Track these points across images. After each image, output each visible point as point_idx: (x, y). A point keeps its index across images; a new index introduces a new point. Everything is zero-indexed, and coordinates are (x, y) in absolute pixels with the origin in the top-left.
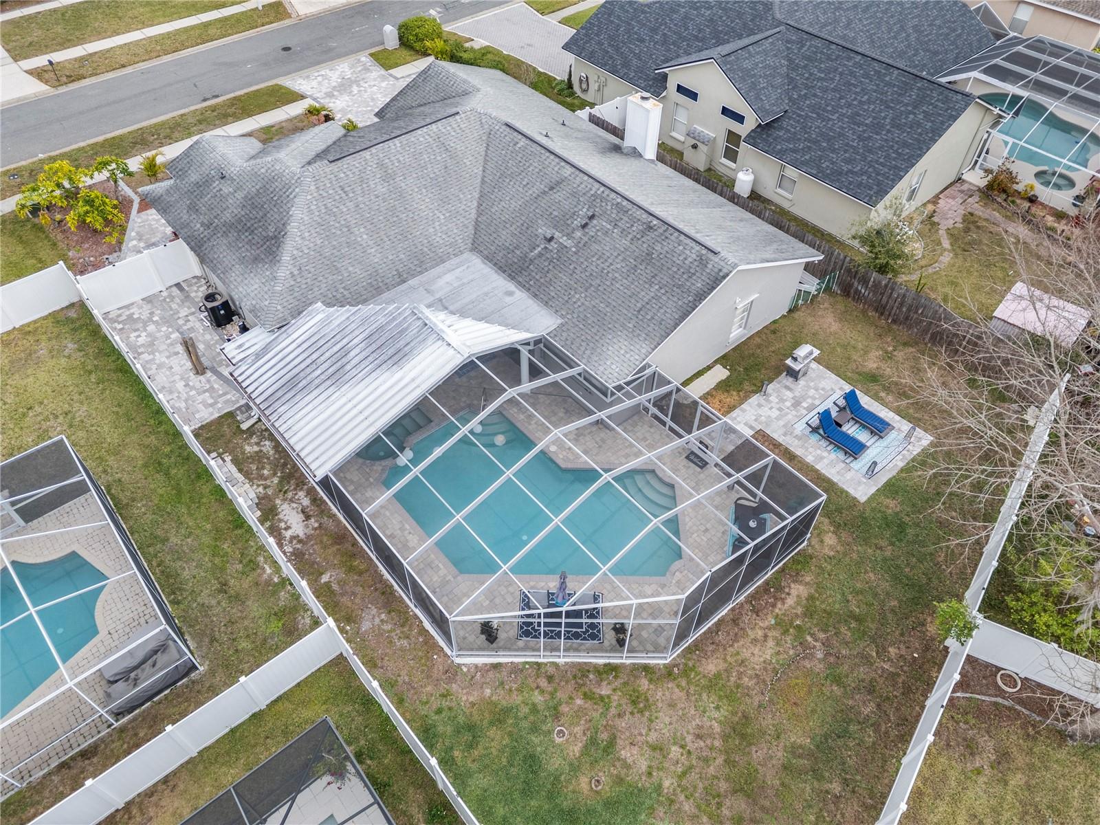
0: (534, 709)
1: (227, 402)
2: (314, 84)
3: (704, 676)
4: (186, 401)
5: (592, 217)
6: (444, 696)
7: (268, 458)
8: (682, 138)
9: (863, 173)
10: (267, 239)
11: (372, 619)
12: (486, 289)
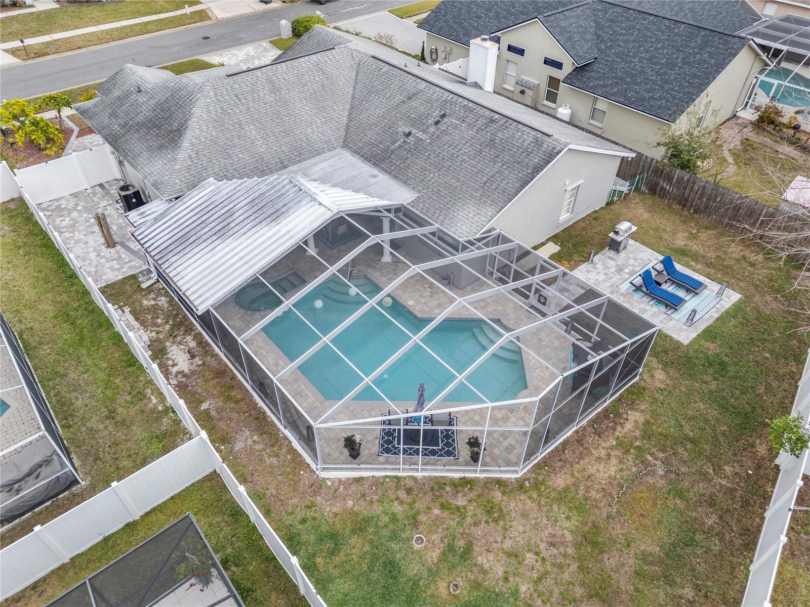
0: (394, 518)
1: (131, 267)
2: (225, 58)
3: (554, 490)
4: (96, 266)
5: (444, 116)
6: (309, 507)
7: (162, 310)
8: (512, 89)
9: (661, 98)
10: (172, 132)
11: (245, 440)
12: (354, 173)
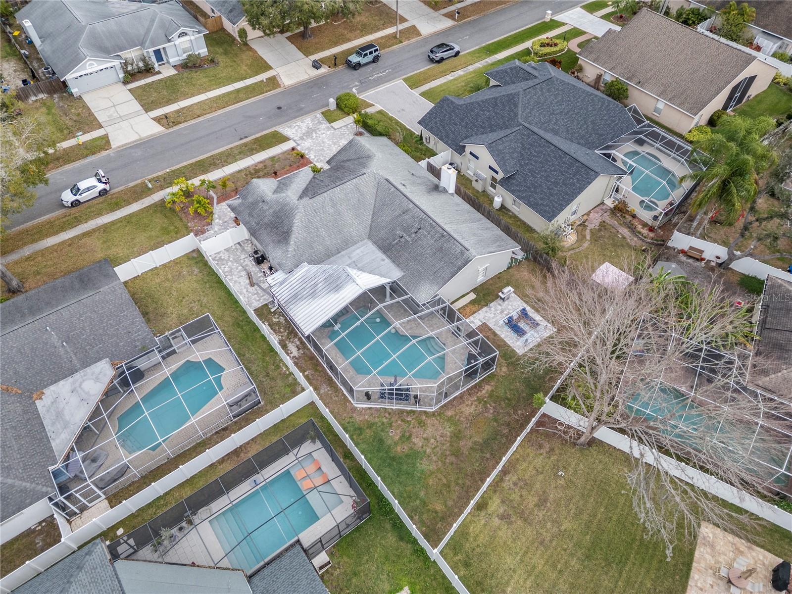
0: (383, 424)
1: (264, 299)
2: (294, 131)
3: (446, 416)
4: (248, 298)
5: (420, 229)
6: (350, 418)
7: (282, 324)
8: (472, 174)
9: (547, 205)
10: (284, 233)
11: (325, 389)
12: (373, 258)
